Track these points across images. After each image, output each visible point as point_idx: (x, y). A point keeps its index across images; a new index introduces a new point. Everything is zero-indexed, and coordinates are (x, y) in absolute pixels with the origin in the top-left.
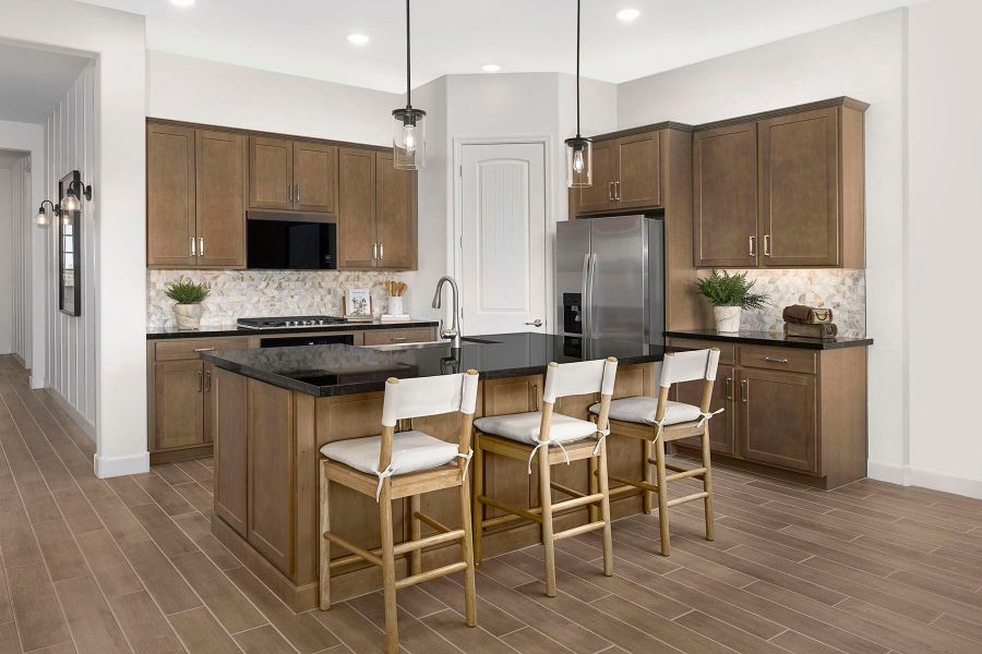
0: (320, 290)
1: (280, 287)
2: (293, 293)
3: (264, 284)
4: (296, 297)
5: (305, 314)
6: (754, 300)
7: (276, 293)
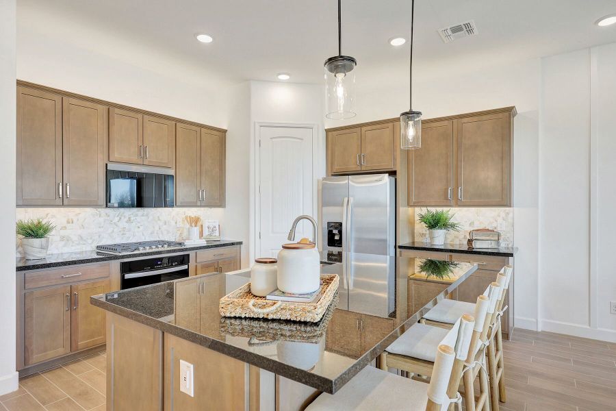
0: (159, 222)
1: (129, 221)
2: (139, 225)
3: (117, 219)
4: (141, 228)
5: (148, 239)
6: (453, 226)
7: (126, 225)
